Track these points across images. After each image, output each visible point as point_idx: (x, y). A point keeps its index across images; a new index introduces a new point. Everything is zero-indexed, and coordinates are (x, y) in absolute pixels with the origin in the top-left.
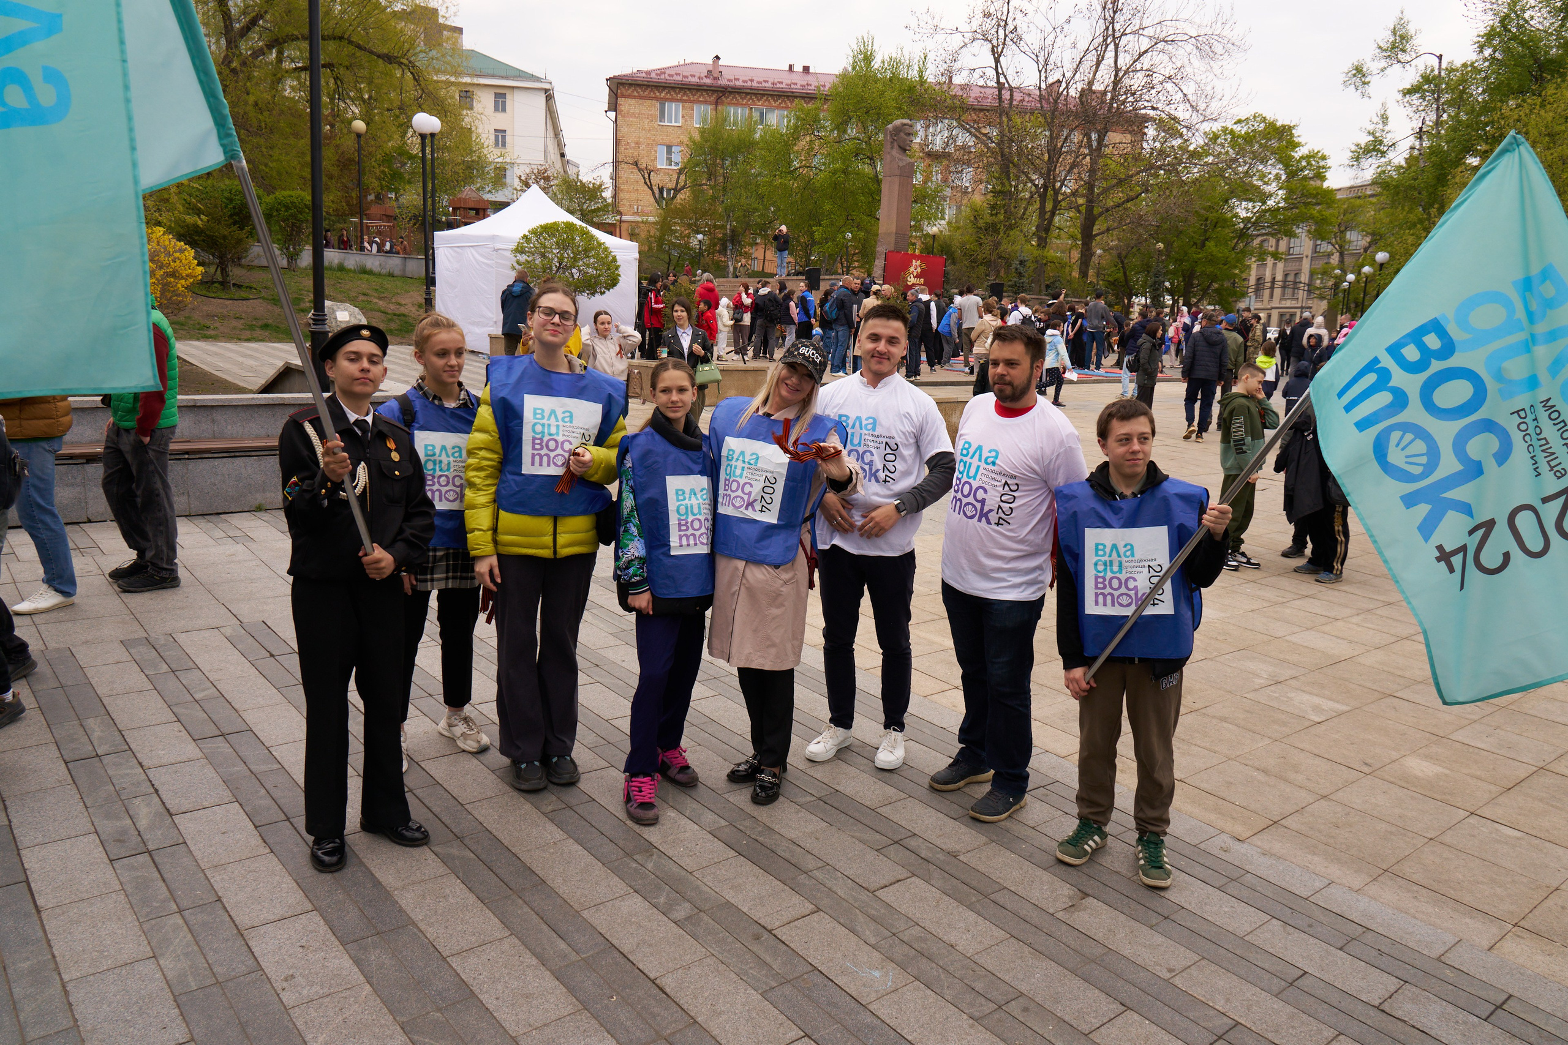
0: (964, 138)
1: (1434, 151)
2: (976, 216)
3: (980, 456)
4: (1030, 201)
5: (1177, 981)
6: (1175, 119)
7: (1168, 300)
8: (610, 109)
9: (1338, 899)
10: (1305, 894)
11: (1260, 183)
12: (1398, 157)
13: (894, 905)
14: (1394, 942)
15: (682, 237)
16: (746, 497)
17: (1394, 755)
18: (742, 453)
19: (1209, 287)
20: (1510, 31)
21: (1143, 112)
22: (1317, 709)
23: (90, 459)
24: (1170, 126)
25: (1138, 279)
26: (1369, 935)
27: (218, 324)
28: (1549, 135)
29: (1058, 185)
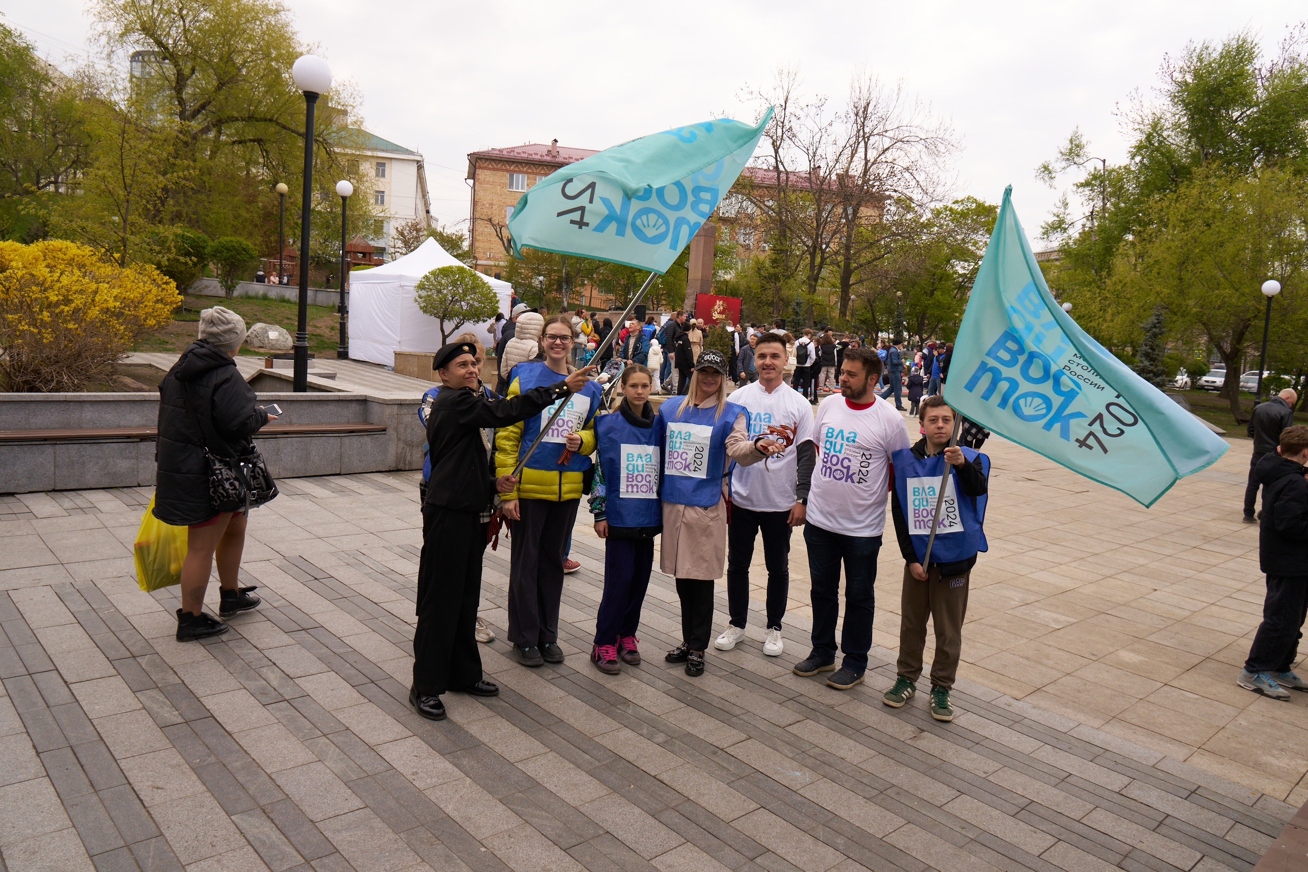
0: (751, 209)
1: (1102, 229)
2: (759, 267)
3: (842, 437)
4: (801, 258)
5: (991, 778)
6: (911, 199)
7: (905, 334)
8: (469, 178)
9: (1085, 733)
10: (1064, 731)
11: (974, 248)
12: (1075, 233)
13: (799, 735)
14: (1124, 757)
15: (527, 277)
16: (684, 462)
17: (1111, 649)
18: (680, 432)
19: (937, 326)
20: (1153, 145)
21: (887, 193)
22: (1056, 621)
23: (144, 438)
24: (905, 203)
25: (882, 318)
26: (1108, 754)
27: (174, 340)
28: (1184, 221)
29: (824, 246)
